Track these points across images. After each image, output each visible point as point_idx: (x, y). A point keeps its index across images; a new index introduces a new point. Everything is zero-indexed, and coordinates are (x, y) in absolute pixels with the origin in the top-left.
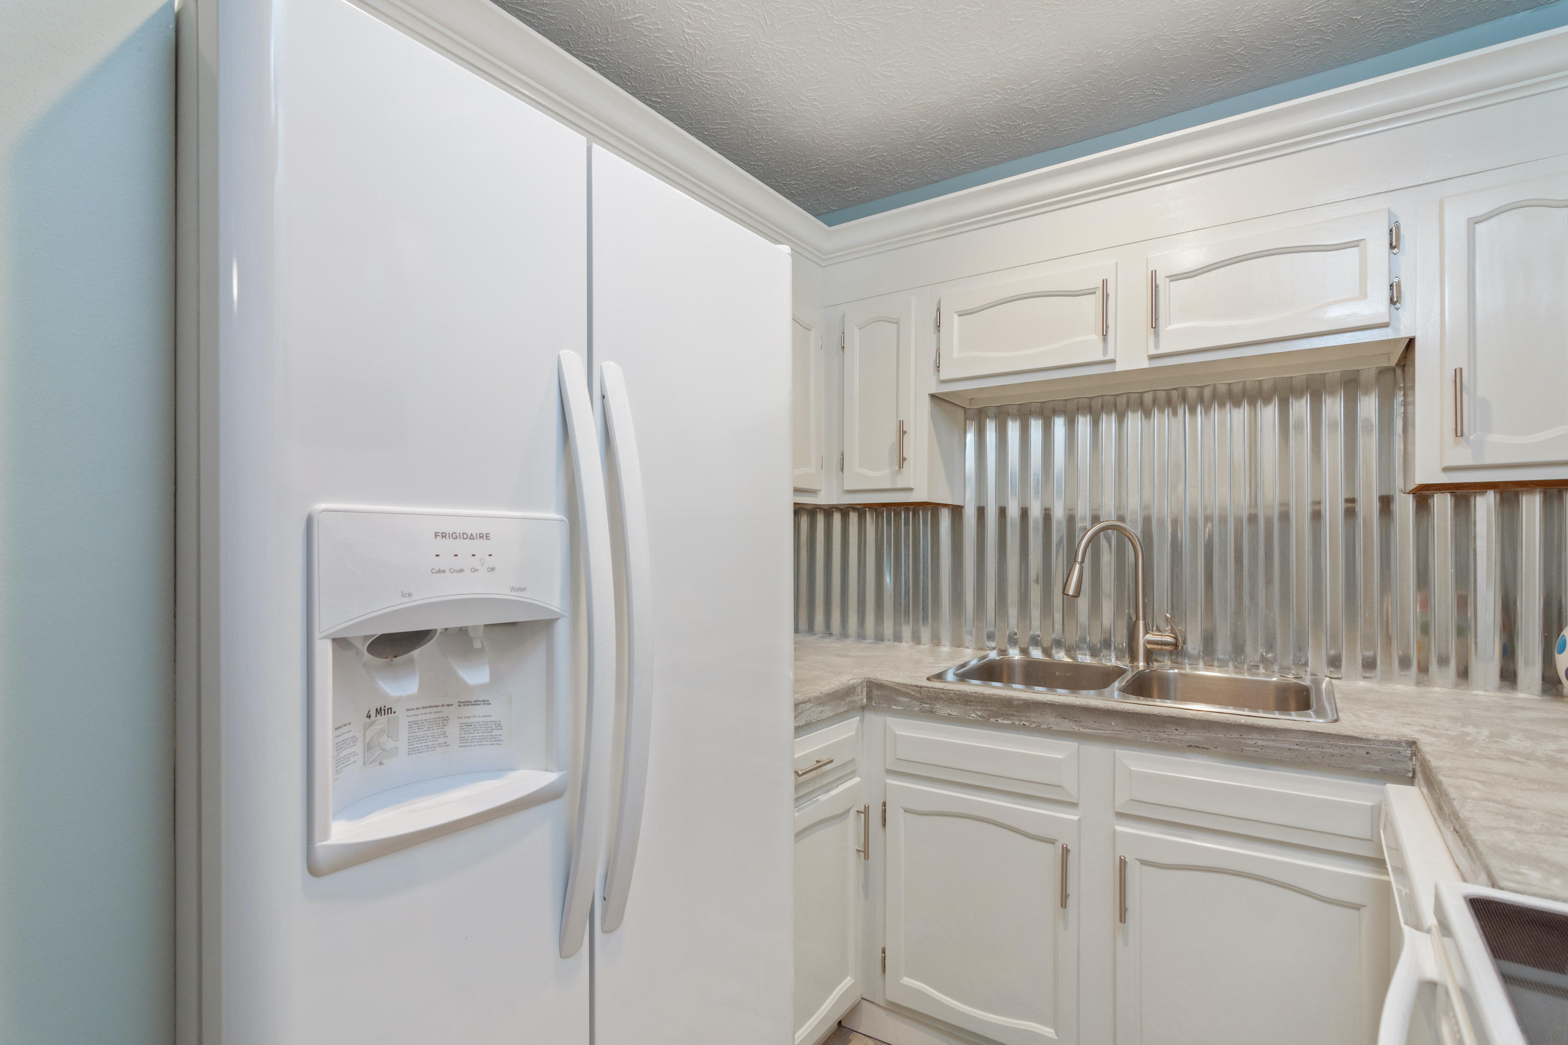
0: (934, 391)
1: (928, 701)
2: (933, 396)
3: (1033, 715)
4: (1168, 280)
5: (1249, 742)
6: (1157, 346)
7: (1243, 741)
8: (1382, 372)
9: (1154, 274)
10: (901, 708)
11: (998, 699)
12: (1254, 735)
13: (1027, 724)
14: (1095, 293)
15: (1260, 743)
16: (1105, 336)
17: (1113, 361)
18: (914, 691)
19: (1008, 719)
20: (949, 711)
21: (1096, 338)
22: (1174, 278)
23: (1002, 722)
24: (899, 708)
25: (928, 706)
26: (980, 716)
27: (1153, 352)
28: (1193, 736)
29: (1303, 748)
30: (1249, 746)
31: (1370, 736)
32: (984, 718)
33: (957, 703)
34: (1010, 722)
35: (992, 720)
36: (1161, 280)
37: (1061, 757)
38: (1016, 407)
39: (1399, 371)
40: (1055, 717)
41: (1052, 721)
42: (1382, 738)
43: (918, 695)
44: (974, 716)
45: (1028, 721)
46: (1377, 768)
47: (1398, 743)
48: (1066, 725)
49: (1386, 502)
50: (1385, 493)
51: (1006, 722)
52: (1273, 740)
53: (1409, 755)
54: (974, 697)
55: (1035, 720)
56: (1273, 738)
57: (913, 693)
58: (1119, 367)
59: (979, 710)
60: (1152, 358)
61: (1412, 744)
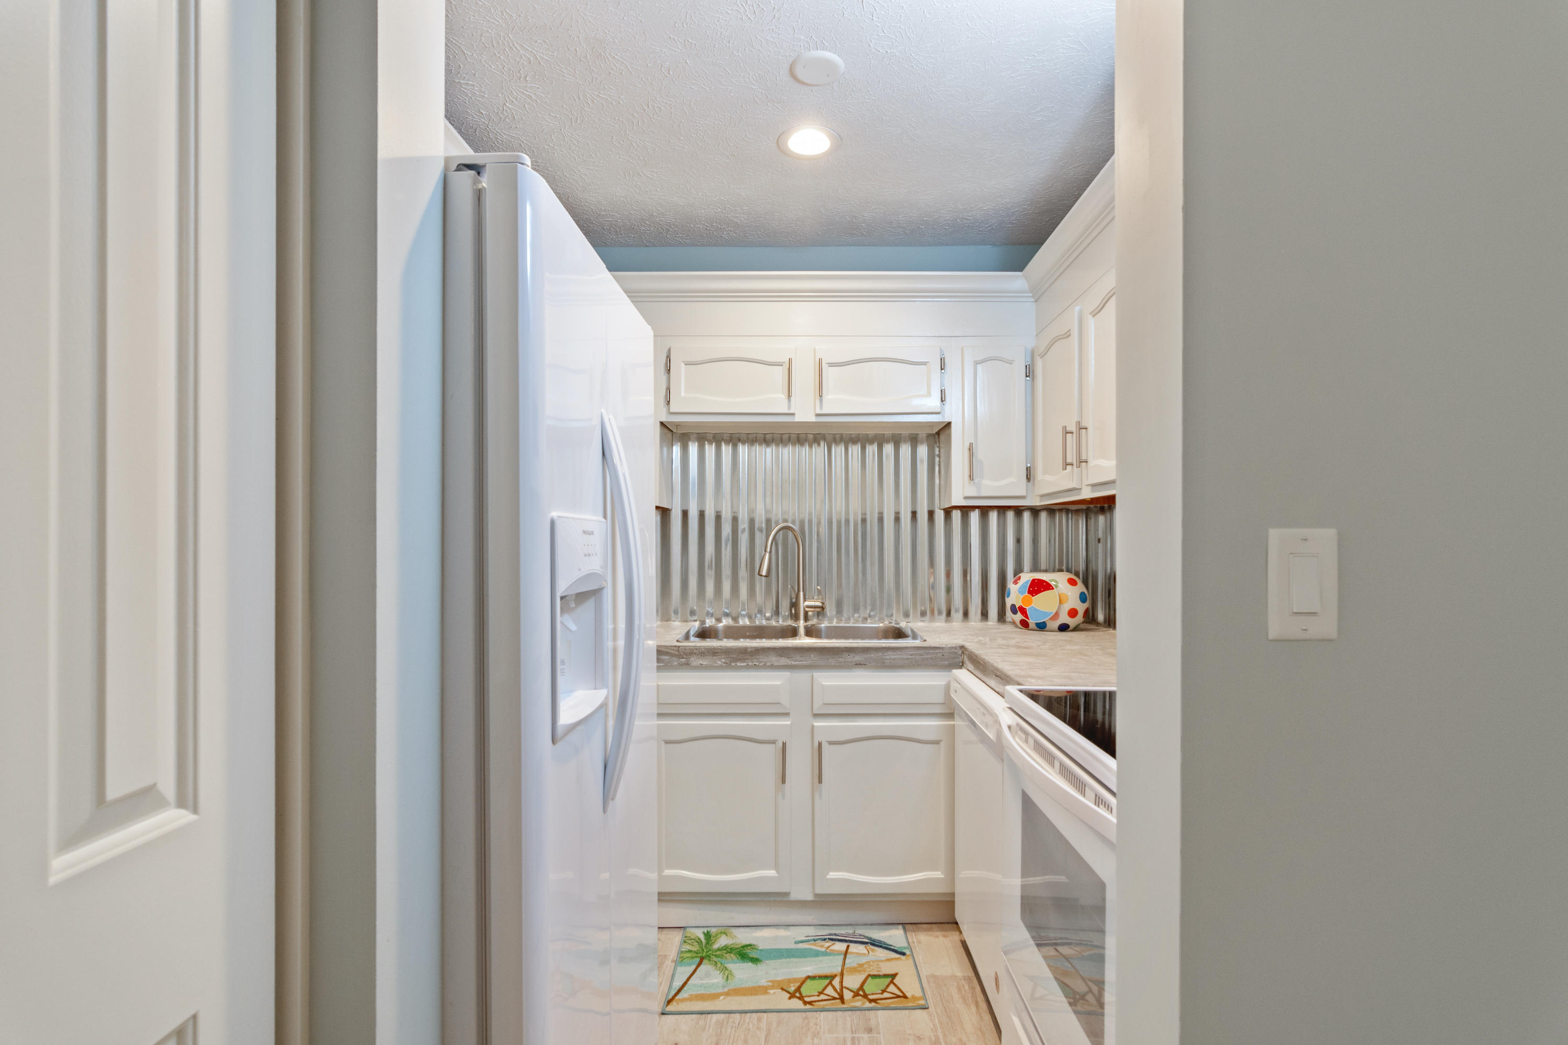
0: (664, 420)
1: (684, 656)
2: (662, 424)
3: (761, 657)
4: (827, 365)
5: (888, 657)
6: (821, 408)
7: (884, 657)
8: (929, 436)
9: (820, 361)
10: (663, 664)
11: (737, 648)
12: (890, 653)
13: (757, 664)
14: (782, 365)
15: (893, 657)
16: (789, 396)
17: (793, 414)
18: (673, 650)
19: (744, 662)
20: (701, 662)
21: (783, 396)
22: (832, 365)
23: (740, 664)
24: (661, 664)
25: (684, 660)
26: (724, 663)
27: (819, 412)
28: (858, 658)
29: (914, 657)
30: (888, 659)
31: (944, 646)
32: (727, 663)
33: (707, 655)
34: (745, 664)
35: (733, 664)
36: (824, 366)
37: (779, 683)
38: (712, 435)
39: (937, 437)
40: (776, 657)
41: (774, 659)
42: (949, 646)
43: (677, 653)
44: (720, 663)
45: (757, 662)
46: (947, 663)
47: (955, 648)
48: (783, 661)
49: (931, 514)
50: (931, 509)
51: (742, 664)
52: (899, 655)
53: (960, 654)
54: (720, 649)
55: (763, 660)
56: (899, 653)
57: (672, 652)
58: (798, 418)
59: (724, 658)
60: (817, 415)
61: (962, 647)
